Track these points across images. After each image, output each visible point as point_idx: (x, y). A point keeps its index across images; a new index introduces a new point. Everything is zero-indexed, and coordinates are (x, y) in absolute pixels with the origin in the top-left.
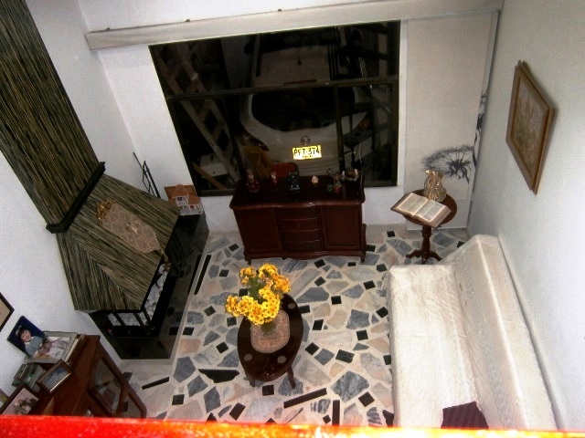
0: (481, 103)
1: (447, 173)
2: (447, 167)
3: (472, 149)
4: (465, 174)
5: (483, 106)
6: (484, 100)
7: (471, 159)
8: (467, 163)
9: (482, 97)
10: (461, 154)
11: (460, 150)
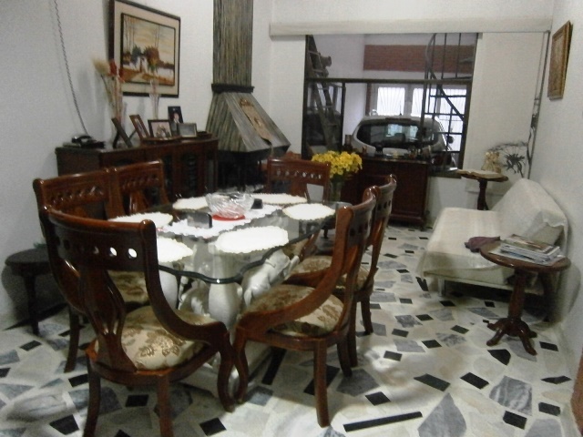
0: (535, 104)
1: (505, 166)
2: (505, 159)
3: (527, 145)
4: (520, 169)
5: (537, 107)
6: (538, 102)
7: (525, 155)
8: (522, 158)
9: (536, 99)
10: (517, 148)
11: (517, 145)
